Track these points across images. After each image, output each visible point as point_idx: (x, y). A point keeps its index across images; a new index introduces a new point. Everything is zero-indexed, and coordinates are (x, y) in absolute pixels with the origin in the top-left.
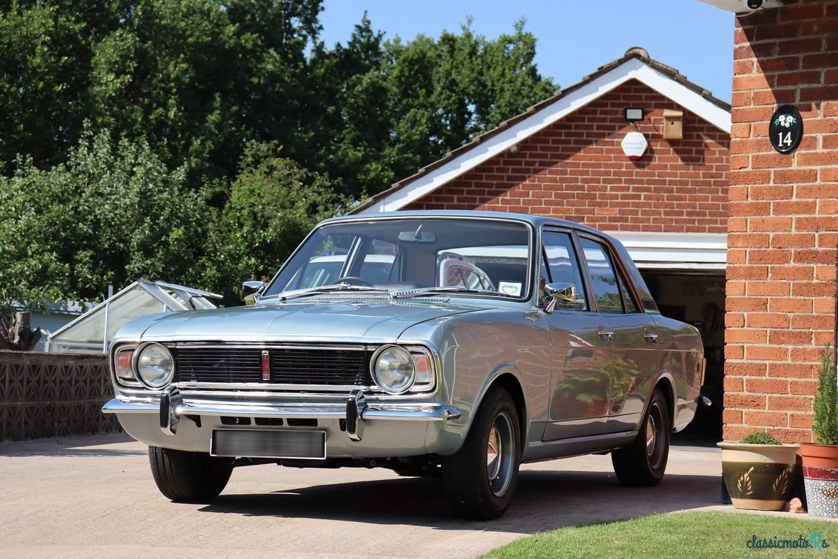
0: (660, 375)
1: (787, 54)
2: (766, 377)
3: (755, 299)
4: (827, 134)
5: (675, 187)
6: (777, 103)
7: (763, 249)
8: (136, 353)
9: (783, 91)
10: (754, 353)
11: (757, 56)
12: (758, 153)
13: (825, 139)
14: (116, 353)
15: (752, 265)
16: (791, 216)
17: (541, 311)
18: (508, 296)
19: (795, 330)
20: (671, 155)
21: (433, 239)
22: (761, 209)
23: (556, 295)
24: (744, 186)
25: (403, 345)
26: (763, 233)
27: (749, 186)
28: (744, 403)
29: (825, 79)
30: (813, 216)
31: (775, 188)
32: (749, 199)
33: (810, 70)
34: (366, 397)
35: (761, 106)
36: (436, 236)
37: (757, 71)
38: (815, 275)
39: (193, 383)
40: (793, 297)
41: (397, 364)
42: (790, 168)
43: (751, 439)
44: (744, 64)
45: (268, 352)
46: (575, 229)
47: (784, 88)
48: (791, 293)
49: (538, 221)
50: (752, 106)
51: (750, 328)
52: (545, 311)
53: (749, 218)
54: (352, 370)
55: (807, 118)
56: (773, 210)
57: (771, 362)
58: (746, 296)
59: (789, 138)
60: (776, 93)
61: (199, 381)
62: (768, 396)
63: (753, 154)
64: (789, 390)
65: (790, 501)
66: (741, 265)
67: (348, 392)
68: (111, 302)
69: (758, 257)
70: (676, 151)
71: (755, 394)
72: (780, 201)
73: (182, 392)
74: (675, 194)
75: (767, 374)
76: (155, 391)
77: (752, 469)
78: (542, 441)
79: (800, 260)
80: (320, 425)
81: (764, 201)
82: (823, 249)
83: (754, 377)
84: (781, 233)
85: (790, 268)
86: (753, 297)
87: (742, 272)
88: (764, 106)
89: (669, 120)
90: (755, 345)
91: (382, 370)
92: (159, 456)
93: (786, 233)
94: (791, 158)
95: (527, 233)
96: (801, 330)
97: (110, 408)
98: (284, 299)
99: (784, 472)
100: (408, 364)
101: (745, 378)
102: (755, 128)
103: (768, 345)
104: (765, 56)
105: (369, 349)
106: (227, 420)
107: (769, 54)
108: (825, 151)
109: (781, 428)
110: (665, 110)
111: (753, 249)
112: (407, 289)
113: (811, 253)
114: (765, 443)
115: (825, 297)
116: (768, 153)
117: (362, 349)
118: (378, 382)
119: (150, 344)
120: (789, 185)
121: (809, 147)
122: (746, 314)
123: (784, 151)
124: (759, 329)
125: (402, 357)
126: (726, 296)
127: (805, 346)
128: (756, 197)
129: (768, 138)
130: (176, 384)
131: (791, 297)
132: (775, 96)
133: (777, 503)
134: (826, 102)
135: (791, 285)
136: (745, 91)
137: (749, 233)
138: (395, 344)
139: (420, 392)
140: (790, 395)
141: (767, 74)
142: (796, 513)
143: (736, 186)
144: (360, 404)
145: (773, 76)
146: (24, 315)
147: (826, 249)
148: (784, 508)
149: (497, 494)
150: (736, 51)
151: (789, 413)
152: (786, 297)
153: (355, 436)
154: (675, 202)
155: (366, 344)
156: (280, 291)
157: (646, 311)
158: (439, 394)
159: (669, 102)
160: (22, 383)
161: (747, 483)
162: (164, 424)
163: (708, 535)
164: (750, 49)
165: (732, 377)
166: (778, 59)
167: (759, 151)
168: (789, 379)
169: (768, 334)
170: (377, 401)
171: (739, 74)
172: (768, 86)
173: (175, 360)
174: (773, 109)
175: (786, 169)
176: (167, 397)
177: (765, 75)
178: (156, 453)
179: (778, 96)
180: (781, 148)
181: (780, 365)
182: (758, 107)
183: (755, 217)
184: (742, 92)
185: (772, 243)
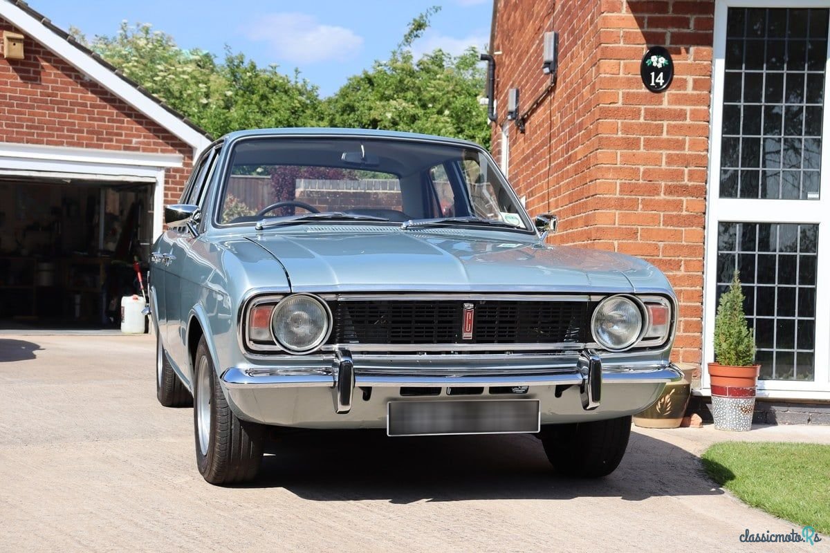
3: (626, 228)
4: (697, 77)
5: (15, 102)
6: (647, 43)
9: (654, 33)
12: (629, 90)
13: (695, 81)
14: (250, 307)
15: (622, 197)
16: (661, 152)
19: (665, 258)
20: (11, 73)
22: (633, 144)
24: (614, 120)
26: (634, 167)
27: (619, 121)
29: (695, 25)
30: (682, 152)
31: (645, 124)
32: (619, 133)
33: (680, 15)
35: (632, 46)
37: (627, 11)
38: (684, 207)
39: (354, 345)
40: (664, 227)
42: (660, 107)
44: (613, 2)
45: (472, 305)
47: (654, 30)
48: (661, 224)
50: (622, 45)
53: (619, 152)
55: (677, 61)
56: (644, 145)
58: (617, 225)
59: (662, 78)
60: (646, 35)
63: (623, 91)
65: (691, 418)
66: (611, 196)
67: (559, 351)
69: (626, 189)
70: (15, 70)
72: (651, 137)
74: (16, 108)
77: (673, 391)
79: (671, 193)
80: (531, 392)
81: (634, 136)
82: (692, 183)
84: (652, 167)
85: (661, 200)
86: (624, 227)
87: (613, 202)
88: (634, 46)
89: (12, 41)
93: (657, 167)
94: (661, 97)
96: (670, 258)
102: (625, 66)
105: (593, 300)
106: (408, 391)
108: (695, 92)
110: (5, 31)
111: (623, 181)
113: (682, 186)
115: (694, 228)
116: (638, 91)
118: (598, 338)
120: (659, 122)
121: (679, 88)
122: (616, 242)
123: (655, 89)
127: (675, 273)
128: (626, 132)
129: (640, 76)
131: (662, 227)
132: (645, 37)
134: (696, 47)
136: (616, 30)
137: (618, 165)
138: (632, 293)
141: (636, 15)
143: (606, 120)
145: (643, 18)
147: (695, 183)
148: (685, 425)
152: (656, 227)
154: (16, 116)
155: (590, 294)
159: (7, 24)
161: (667, 404)
166: (648, 2)
167: (629, 88)
171: (608, 12)
172: (638, 27)
174: (643, 49)
175: (656, 107)
176: (350, 364)
177: (634, 17)
179: (648, 37)
180: (653, 87)
182: (628, 46)
183: (625, 151)
184: (611, 30)
185: (643, 176)
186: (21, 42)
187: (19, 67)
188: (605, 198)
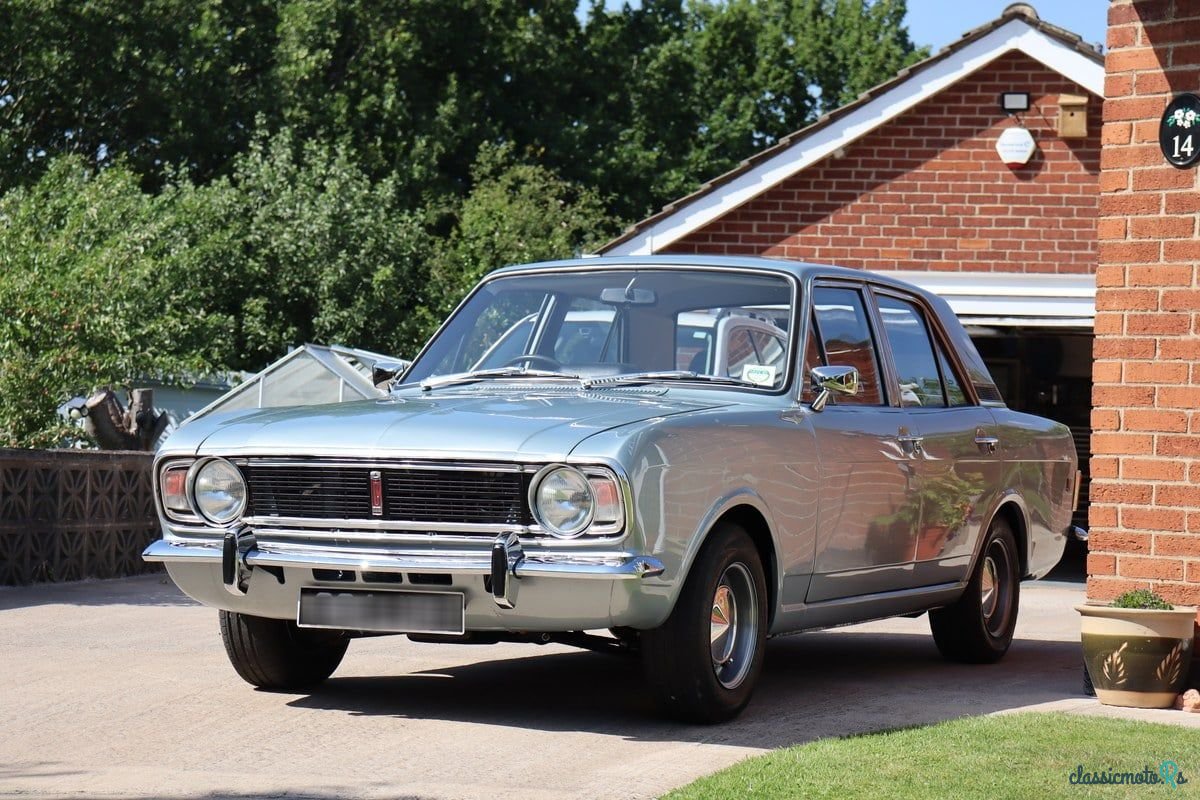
0: (1004, 496)
1: (1188, 16)
2: (1152, 507)
3: (1137, 388)
5: (1075, 208)
6: (1172, 91)
7: (1149, 312)
8: (191, 473)
9: (1182, 72)
10: (1134, 469)
11: (1142, 20)
12: (1141, 168)
14: (162, 471)
15: (1131, 337)
16: (1191, 263)
17: (804, 409)
18: (756, 386)
19: (1196, 436)
20: (1070, 161)
21: (651, 299)
22: (1147, 253)
23: (829, 383)
24: (1121, 217)
25: (575, 465)
26: (1149, 289)
27: (1129, 218)
28: (1119, 544)
31: (1168, 220)
32: (1129, 236)
34: (522, 541)
35: (1148, 96)
36: (656, 295)
37: (1143, 43)
39: (274, 518)
40: (1194, 386)
41: (569, 494)
42: (1191, 190)
43: (1125, 600)
44: (1123, 31)
45: (379, 473)
46: (868, 283)
47: (1182, 68)
48: (1190, 380)
49: (806, 273)
50: (1134, 96)
51: (1128, 432)
52: (811, 408)
53: (1127, 266)
54: (503, 501)
56: (1165, 254)
57: (1160, 483)
58: (1123, 384)
59: (1190, 145)
60: (1170, 76)
61: (282, 515)
62: (1154, 534)
63: (1136, 168)
64: (1186, 526)
65: (1183, 693)
66: (1116, 337)
67: (494, 535)
68: (267, 375)
69: (1142, 325)
70: (1078, 155)
71: (1135, 531)
72: (1174, 240)
73: (256, 532)
74: (1076, 218)
75: (1153, 501)
76: (221, 530)
77: (1125, 645)
78: (805, 602)
80: (456, 583)
81: (1151, 240)
83: (1133, 506)
84: (1177, 288)
85: (1190, 342)
86: (1135, 385)
87: (1117, 347)
88: (1152, 96)
89: (1068, 110)
90: (1136, 457)
91: (549, 501)
92: (234, 622)
93: (1183, 288)
94: (1192, 175)
95: (788, 290)
97: (154, 553)
98: (428, 389)
99: (1174, 650)
100: (584, 493)
101: (1120, 507)
102: (1139, 130)
103: (1154, 457)
104: (1154, 19)
105: (527, 471)
106: (320, 574)
107: (1161, 17)
109: (1174, 582)
110: (1062, 95)
111: (1133, 312)
112: (608, 375)
114: (1145, 607)
116: (1158, 167)
117: (516, 470)
118: (540, 520)
119: (211, 460)
120: (1188, 215)
122: (1122, 411)
123: (1181, 163)
124: (1142, 433)
125: (575, 482)
126: (1092, 384)
128: (1139, 234)
129: (1158, 144)
130: (249, 520)
131: (1190, 385)
132: (1169, 81)
133: (1164, 697)
135: (1191, 367)
136: (1125, 74)
137: (1127, 288)
138: (565, 463)
139: (602, 536)
140: (1188, 534)
141: (1158, 47)
142: (1193, 712)
143: (1109, 218)
144: (511, 554)
145: (1167, 50)
146: (143, 394)
148: (1175, 705)
149: (728, 685)
150: (1111, 12)
151: (1186, 560)
152: (1182, 385)
153: (504, 601)
154: (1075, 230)
155: (522, 464)
156: (425, 377)
157: (982, 403)
158: (630, 538)
159: (1066, 83)
160: (111, 498)
161: (1118, 666)
162: (229, 579)
163: (1035, 754)
164: (1133, 9)
165: (1101, 505)
166: (1174, 24)
167: (1143, 165)
168: (1187, 509)
169: (1156, 442)
170: (539, 548)
171: (1116, 47)
172: (1159, 66)
173: (248, 484)
174: (1165, 100)
175: (1184, 191)
176: (233, 538)
177: (1154, 49)
178: (229, 619)
179: (1174, 80)
180: (1177, 159)
181: (1173, 489)
182: (1143, 97)
183: (1138, 264)
184: (1120, 74)
185: (1163, 304)
186: (1082, 110)
187: (1084, 149)
188: (1106, 341)
